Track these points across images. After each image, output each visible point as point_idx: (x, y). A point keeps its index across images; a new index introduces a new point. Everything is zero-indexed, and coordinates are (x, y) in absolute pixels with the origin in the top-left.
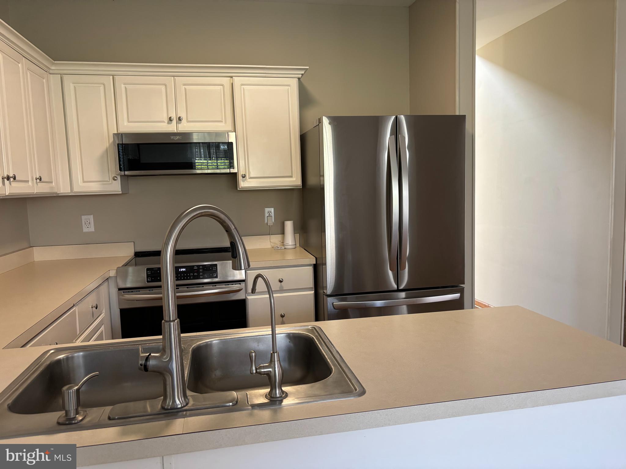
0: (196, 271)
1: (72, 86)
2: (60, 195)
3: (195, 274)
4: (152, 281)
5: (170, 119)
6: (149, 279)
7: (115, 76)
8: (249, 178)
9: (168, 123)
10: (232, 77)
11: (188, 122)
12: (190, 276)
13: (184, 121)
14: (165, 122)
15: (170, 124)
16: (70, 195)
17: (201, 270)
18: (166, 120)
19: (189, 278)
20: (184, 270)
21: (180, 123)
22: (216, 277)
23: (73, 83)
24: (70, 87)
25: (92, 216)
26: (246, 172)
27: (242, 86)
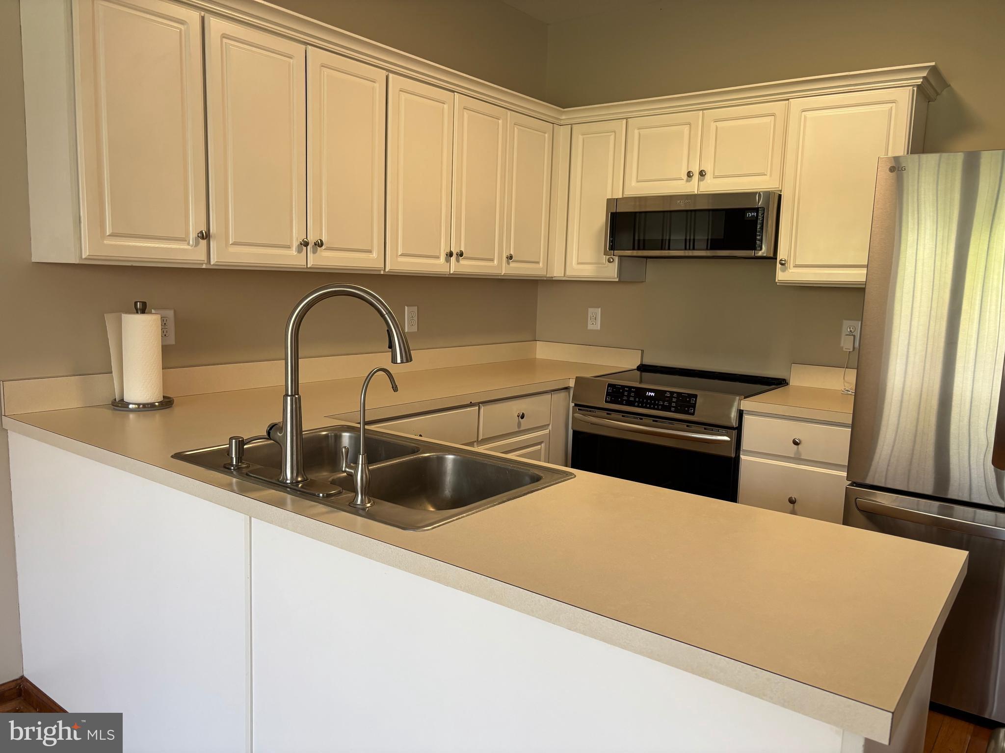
0: (668, 399)
1: (581, 137)
2: (554, 279)
3: (666, 404)
4: (611, 402)
5: (689, 175)
6: (609, 398)
7: (629, 119)
8: (794, 267)
9: (687, 181)
10: (788, 99)
11: (715, 177)
12: (658, 405)
13: (708, 177)
14: (683, 179)
15: (689, 182)
16: (564, 279)
17: (674, 400)
18: (685, 177)
19: (656, 407)
20: (653, 394)
21: (703, 180)
22: (693, 414)
23: (583, 135)
24: (578, 140)
25: (600, 309)
26: (789, 255)
27: (803, 113)
